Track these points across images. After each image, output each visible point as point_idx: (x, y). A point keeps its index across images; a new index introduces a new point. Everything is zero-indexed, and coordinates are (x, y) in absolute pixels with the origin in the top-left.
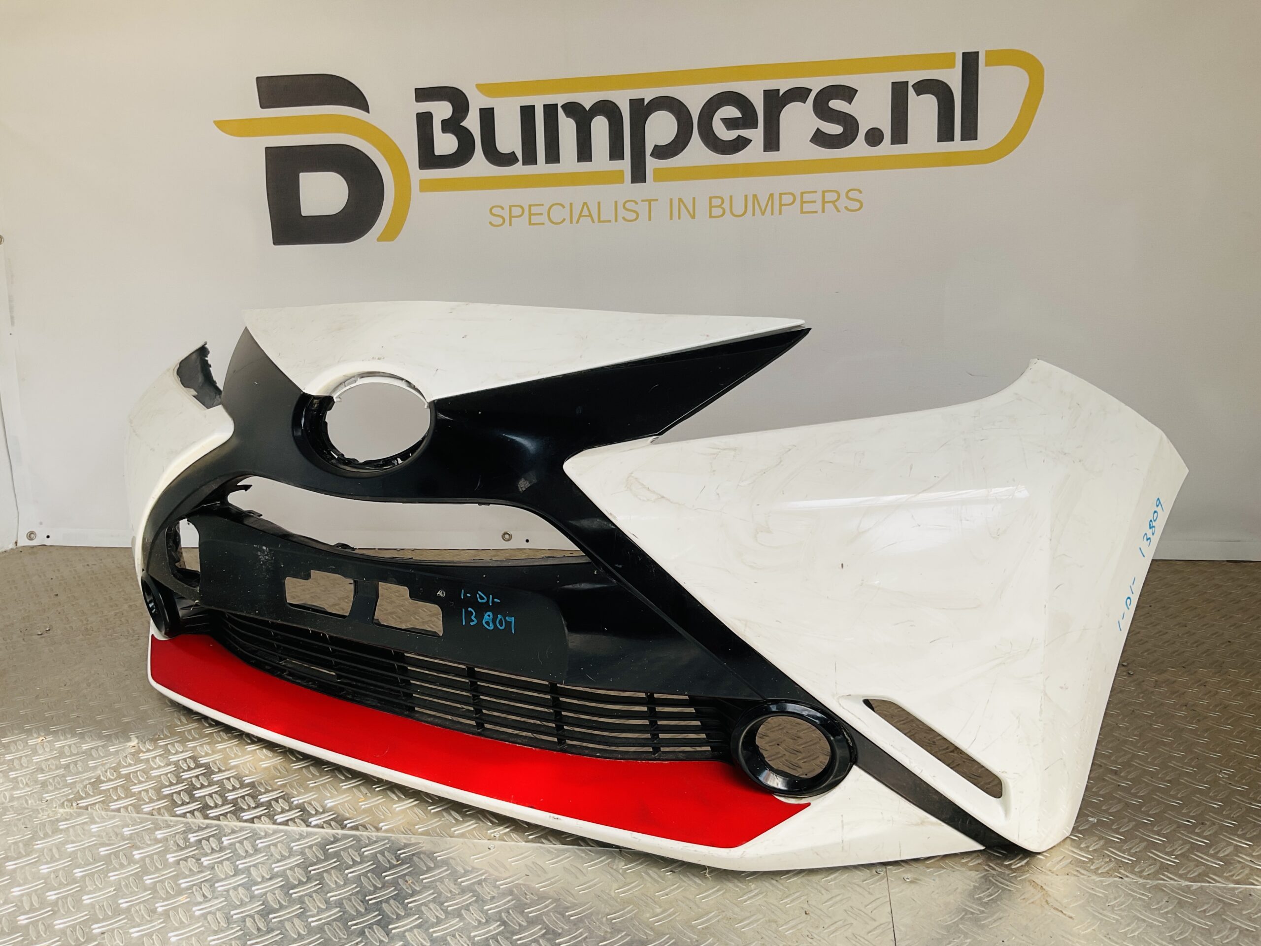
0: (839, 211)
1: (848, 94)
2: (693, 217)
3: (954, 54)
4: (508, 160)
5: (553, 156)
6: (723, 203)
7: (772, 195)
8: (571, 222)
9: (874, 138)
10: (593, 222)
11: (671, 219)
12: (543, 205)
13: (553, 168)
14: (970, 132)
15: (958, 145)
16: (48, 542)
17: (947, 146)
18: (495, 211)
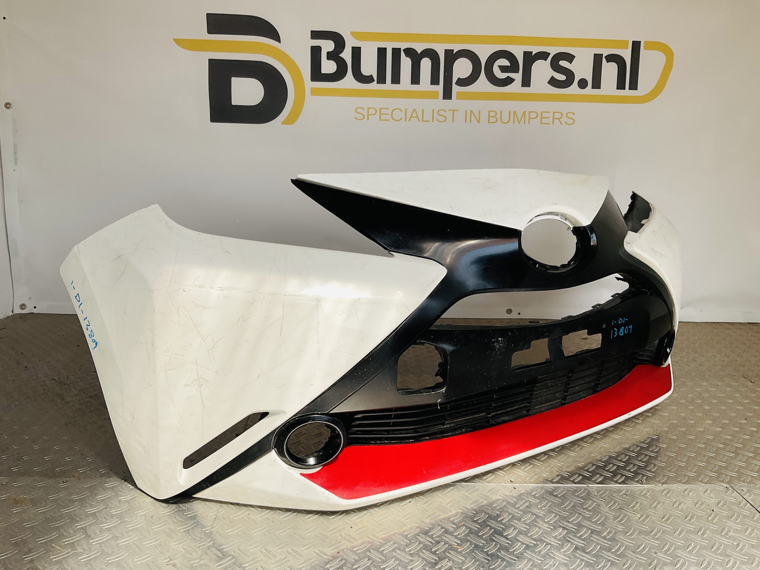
0: (561, 124)
1: (570, 58)
2: (479, 122)
3: (628, 41)
4: (368, 80)
5: (396, 79)
6: (496, 114)
7: (524, 112)
8: (406, 120)
9: (583, 84)
10: (419, 121)
11: (466, 122)
12: (388, 109)
13: (395, 87)
14: (634, 86)
15: (627, 92)
16: (35, 311)
17: (621, 92)
18: (358, 110)
